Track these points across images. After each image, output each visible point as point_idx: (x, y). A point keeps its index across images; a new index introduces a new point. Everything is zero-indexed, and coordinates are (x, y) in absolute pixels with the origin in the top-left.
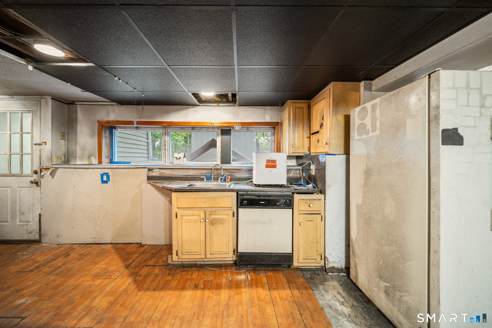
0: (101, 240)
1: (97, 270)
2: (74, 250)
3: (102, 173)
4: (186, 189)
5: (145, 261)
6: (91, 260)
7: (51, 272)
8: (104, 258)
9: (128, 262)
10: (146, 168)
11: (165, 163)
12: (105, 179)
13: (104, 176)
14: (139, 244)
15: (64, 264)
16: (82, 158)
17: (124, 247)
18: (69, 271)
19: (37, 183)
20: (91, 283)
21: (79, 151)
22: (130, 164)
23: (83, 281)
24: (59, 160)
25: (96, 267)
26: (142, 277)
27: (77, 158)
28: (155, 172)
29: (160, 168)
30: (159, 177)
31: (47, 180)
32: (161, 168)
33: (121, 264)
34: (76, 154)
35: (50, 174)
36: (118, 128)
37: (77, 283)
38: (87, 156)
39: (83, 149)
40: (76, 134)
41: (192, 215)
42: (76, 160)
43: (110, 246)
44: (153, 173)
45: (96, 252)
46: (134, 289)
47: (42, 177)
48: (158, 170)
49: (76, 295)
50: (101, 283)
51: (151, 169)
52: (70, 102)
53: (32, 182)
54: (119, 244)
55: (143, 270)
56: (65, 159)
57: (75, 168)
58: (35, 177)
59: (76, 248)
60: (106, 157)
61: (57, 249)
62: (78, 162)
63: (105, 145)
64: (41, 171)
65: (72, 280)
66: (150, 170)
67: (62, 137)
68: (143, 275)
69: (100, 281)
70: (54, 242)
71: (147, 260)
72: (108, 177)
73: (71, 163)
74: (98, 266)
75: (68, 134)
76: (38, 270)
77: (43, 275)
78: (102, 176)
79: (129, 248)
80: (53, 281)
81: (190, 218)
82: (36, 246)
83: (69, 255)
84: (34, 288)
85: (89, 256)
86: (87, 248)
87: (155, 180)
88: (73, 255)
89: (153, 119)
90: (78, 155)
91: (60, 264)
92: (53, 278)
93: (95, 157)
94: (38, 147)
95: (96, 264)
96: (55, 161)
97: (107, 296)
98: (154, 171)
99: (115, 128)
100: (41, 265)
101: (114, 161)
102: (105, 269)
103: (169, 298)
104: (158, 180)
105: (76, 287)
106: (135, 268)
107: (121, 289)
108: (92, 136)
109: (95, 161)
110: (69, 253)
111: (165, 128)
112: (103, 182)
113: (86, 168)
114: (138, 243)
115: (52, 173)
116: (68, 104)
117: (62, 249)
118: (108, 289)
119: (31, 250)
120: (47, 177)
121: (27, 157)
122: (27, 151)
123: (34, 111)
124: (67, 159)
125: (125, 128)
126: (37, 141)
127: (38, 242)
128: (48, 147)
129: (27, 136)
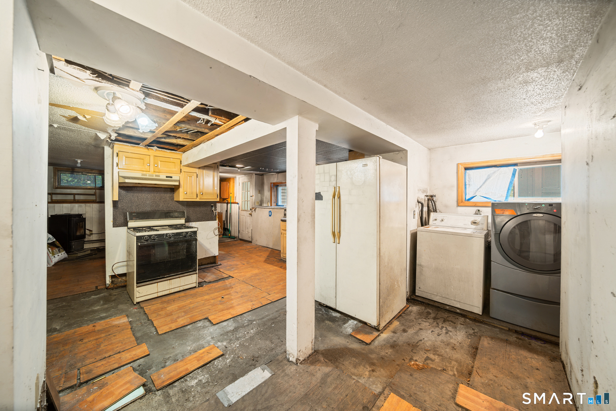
0: (269, 246)
2: (259, 248)
7: (248, 251)
8: (264, 252)
18: (252, 252)
19: (251, 214)
23: (253, 255)
24: (258, 204)
26: (268, 260)
27: (264, 203)
31: (253, 213)
34: (264, 201)
38: (267, 202)
39: (266, 198)
40: (264, 191)
43: (271, 249)
47: (252, 212)
49: (248, 258)
52: (261, 175)
53: (249, 214)
54: (274, 249)
55: (272, 258)
57: (261, 208)
58: (250, 212)
60: (274, 202)
62: (264, 205)
64: (252, 209)
67: (259, 192)
70: (255, 243)
71: (277, 256)
72: (271, 213)
73: (262, 206)
74: (261, 253)
75: (261, 191)
76: (245, 250)
78: (269, 212)
79: (276, 251)
80: (246, 253)
82: (250, 244)
84: (241, 253)
88: (257, 249)
91: (251, 250)
93: (269, 202)
94: (251, 197)
96: (256, 204)
99: (278, 186)
101: (277, 205)
106: (270, 257)
107: (260, 260)
109: (270, 205)
112: (270, 216)
113: (264, 208)
115: (255, 210)
117: (256, 246)
118: (256, 259)
119: (248, 244)
120: (254, 212)
121: (249, 202)
122: (249, 200)
123: (251, 181)
124: (261, 203)
125: (282, 185)
126: (251, 195)
127: (251, 242)
128: (254, 197)
129: (249, 192)
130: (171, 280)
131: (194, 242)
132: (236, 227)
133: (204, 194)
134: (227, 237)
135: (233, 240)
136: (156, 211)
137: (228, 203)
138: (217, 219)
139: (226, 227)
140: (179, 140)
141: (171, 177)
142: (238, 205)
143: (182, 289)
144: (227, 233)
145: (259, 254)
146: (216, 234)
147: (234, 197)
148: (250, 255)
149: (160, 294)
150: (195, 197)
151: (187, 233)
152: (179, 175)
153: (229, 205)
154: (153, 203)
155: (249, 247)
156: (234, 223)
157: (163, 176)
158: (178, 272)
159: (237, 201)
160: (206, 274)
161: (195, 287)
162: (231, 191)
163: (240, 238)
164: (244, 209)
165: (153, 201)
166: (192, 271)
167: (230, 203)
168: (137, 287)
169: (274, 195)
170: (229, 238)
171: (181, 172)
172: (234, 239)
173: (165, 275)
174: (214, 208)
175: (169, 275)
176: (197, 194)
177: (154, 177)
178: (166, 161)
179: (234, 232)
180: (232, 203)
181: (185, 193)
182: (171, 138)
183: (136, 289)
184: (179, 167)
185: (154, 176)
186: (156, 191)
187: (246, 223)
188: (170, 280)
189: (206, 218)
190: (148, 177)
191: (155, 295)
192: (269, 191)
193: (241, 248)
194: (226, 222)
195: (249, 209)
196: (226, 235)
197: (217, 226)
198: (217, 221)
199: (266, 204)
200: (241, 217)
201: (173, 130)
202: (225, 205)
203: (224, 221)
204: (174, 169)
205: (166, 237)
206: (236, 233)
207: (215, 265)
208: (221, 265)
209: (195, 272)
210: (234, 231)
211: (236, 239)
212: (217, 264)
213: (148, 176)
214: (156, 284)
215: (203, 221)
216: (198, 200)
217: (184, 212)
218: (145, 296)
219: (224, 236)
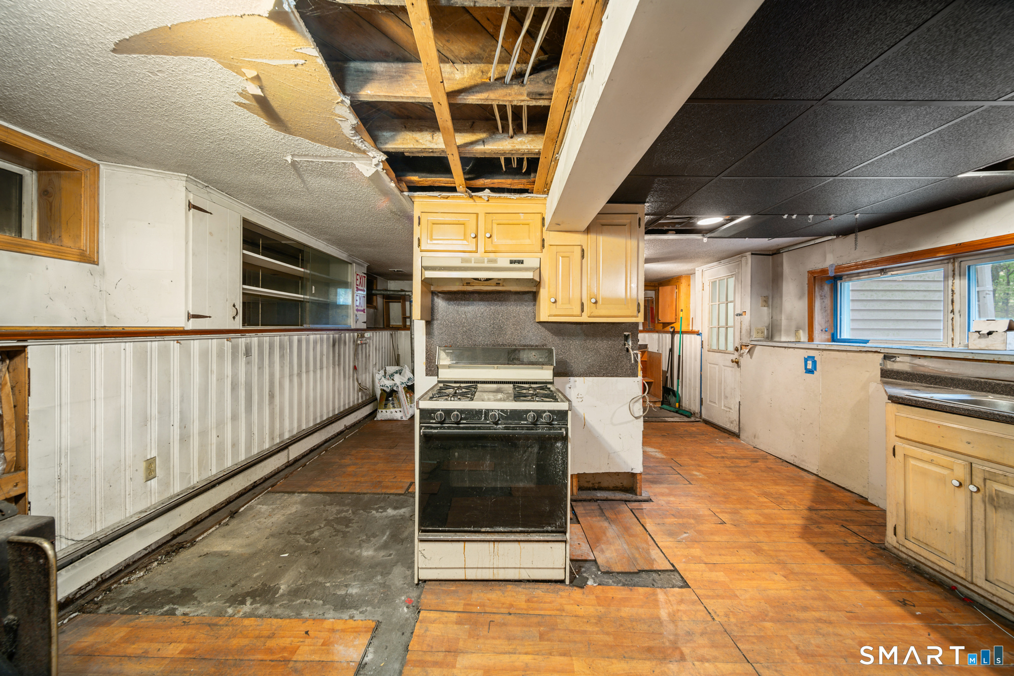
0: (803, 463)
1: (771, 490)
2: (766, 461)
3: (806, 357)
4: (916, 400)
5: (846, 521)
6: (774, 478)
7: (730, 467)
8: (791, 484)
9: (818, 506)
10: (879, 352)
11: (953, 345)
12: (810, 366)
13: (808, 362)
14: (862, 499)
15: (745, 467)
16: (788, 333)
17: (833, 489)
18: (745, 475)
19: (737, 363)
20: (756, 496)
21: (784, 322)
22: (868, 345)
23: (750, 490)
24: (760, 335)
25: (774, 487)
26: (819, 530)
27: (782, 333)
28: (900, 362)
29: (912, 355)
30: (907, 373)
31: (745, 360)
32: (916, 355)
33: (808, 503)
34: (781, 325)
35: (749, 351)
36: (845, 277)
37: (744, 488)
38: (793, 329)
39: (790, 319)
40: (781, 297)
41: (931, 462)
42: (781, 335)
43: (814, 477)
44: (896, 364)
45: (788, 474)
46: (796, 532)
47: (741, 355)
48: (908, 359)
49: (735, 495)
50: (765, 502)
51: (891, 355)
52: (775, 252)
53: (733, 361)
54: (829, 481)
55: (831, 525)
56: (768, 333)
57: (774, 347)
58: (735, 356)
59: (770, 459)
60: (822, 330)
61: (751, 451)
62: (783, 339)
63: (821, 310)
64: (741, 348)
65: (741, 483)
66: (887, 357)
67: (764, 303)
68: (825, 530)
69: (766, 500)
70: (751, 443)
71: (853, 521)
72: (814, 363)
73: (775, 340)
74: (777, 487)
75: (772, 298)
76: (722, 460)
77: (723, 465)
78: (806, 360)
79: (840, 494)
80: (726, 474)
81: (926, 466)
82: (734, 440)
83: (757, 462)
84: (710, 470)
85: (776, 474)
86: (782, 465)
87: (899, 379)
88: (761, 464)
89: (909, 247)
90: (783, 328)
91: (742, 465)
92: (728, 471)
93: (804, 330)
94: (739, 317)
95: (777, 484)
96: (755, 336)
97: (760, 515)
98: (898, 359)
99: (840, 278)
100: (726, 457)
101: (839, 338)
102: (781, 494)
103: (834, 572)
104: (904, 380)
105: (739, 490)
106: (822, 517)
107: (780, 521)
108: (801, 298)
109: (803, 336)
110: (759, 460)
111: (952, 260)
112: (809, 371)
113: (785, 347)
114: (862, 497)
115: (751, 352)
116: (772, 255)
117: (755, 453)
118: (766, 511)
119: (728, 441)
120: (746, 357)
121: (730, 330)
122: (730, 323)
123: (736, 275)
124: (771, 334)
125: (858, 275)
126: (738, 311)
127: (737, 436)
128: (747, 318)
129: (731, 306)
130: (496, 544)
131: (559, 444)
132: (695, 390)
133: (600, 302)
134: (672, 409)
135: (686, 419)
136: (499, 345)
137: (673, 333)
138: (640, 373)
139: (669, 385)
140: (519, 139)
141: (521, 262)
142: (699, 337)
143: (524, 575)
144: (672, 399)
145: (773, 489)
146: (637, 415)
147: (688, 319)
148: (739, 484)
149: (471, 575)
150: (577, 310)
151: (539, 413)
152: (540, 255)
153: (677, 337)
154: (494, 328)
155: (731, 452)
156: (690, 380)
157: (504, 261)
158: (513, 526)
159: (695, 329)
160: (606, 524)
161: (562, 582)
162: (682, 305)
163: (703, 416)
164: (715, 347)
165: (493, 324)
166: (552, 532)
167: (678, 332)
168: (421, 541)
169: (824, 309)
170: (677, 412)
171: (543, 246)
172: (688, 417)
173: (481, 527)
174: (630, 343)
175: (492, 530)
176: (582, 305)
177: (486, 265)
178: (511, 222)
179: (689, 399)
180: (683, 333)
181: (553, 300)
182: (500, 140)
183: (419, 547)
184: (539, 234)
185: (486, 261)
186: (500, 301)
187: (720, 383)
188: (494, 541)
189: (610, 368)
190: (473, 265)
191: (460, 575)
192: (800, 298)
193: (707, 449)
194: (669, 375)
195: (731, 348)
196: (669, 404)
197: (639, 391)
198: (640, 378)
199: (788, 334)
200: (707, 367)
201: (479, 81)
202: (669, 336)
203: (665, 373)
204: (528, 241)
205: (486, 419)
206: (695, 404)
207: (634, 497)
208: (649, 500)
209: (559, 537)
210: (689, 397)
211: (693, 419)
212: (639, 498)
213: (473, 262)
214: (462, 544)
215: (603, 376)
216: (584, 318)
217: (551, 351)
218: (436, 568)
219: (664, 406)
